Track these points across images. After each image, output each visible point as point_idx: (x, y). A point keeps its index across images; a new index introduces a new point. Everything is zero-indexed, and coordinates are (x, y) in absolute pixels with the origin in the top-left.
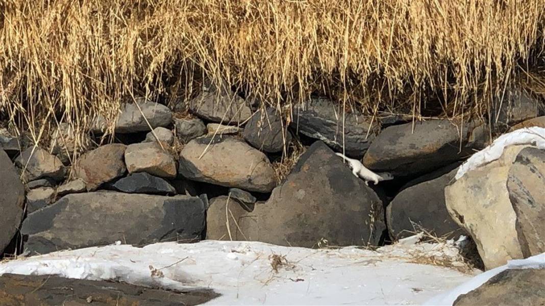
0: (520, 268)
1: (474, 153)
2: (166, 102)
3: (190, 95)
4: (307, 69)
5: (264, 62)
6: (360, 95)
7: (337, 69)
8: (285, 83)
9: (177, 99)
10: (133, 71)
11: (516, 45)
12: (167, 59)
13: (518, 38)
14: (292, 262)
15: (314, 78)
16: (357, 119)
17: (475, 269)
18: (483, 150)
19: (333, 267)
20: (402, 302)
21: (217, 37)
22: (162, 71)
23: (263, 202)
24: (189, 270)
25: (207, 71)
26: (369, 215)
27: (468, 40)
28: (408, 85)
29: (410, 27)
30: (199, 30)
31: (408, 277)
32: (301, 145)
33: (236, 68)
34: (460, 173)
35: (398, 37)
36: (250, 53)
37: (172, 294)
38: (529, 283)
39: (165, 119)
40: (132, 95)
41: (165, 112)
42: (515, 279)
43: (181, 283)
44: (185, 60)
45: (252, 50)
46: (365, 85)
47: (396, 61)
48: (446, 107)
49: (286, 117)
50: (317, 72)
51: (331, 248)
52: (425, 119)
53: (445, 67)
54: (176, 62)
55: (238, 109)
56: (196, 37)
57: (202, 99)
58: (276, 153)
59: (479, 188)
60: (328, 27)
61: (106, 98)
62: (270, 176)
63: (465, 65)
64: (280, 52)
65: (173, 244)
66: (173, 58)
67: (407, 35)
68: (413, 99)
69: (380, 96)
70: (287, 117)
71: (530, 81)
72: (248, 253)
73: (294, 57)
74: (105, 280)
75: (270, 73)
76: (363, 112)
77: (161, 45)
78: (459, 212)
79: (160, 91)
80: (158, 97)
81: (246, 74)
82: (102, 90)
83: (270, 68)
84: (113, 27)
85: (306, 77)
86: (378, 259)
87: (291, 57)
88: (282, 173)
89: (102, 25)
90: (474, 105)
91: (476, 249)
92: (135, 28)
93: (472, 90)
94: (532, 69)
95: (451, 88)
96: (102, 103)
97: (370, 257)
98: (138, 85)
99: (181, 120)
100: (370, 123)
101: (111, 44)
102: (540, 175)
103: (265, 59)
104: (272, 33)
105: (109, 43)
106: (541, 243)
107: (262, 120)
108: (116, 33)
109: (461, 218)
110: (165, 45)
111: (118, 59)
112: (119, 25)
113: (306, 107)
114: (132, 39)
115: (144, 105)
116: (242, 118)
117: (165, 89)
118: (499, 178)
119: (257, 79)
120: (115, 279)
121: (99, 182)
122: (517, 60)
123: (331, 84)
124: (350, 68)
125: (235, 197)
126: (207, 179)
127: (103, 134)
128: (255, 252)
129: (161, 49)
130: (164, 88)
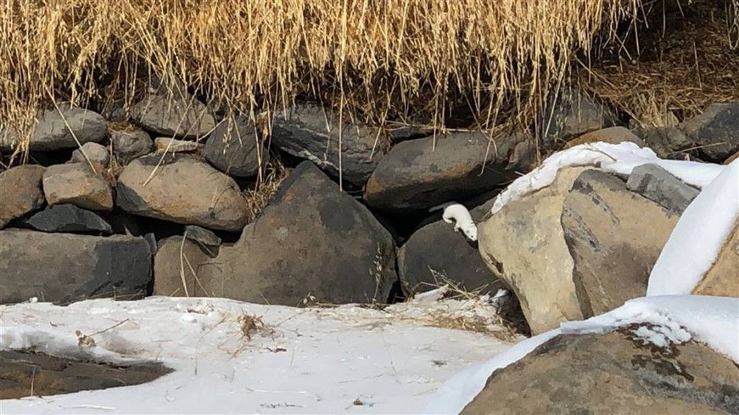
0: (577, 333)
1: (517, 178)
2: (98, 108)
3: (131, 99)
4: (290, 64)
5: (232, 53)
6: (362, 99)
7: (331, 62)
8: (261, 83)
9: (115, 104)
10: (54, 66)
11: (574, 30)
12: (101, 49)
13: (576, 21)
14: (270, 326)
15: (300, 75)
16: (358, 131)
17: (518, 334)
18: (530, 173)
19: (326, 332)
20: (419, 380)
21: (168, 19)
22: (94, 66)
23: (232, 244)
24: (129, 336)
25: (154, 66)
26: (375, 262)
27: (509, 24)
28: (427, 86)
29: (430, 7)
30: (144, 11)
31: (427, 346)
32: (282, 167)
33: (194, 63)
34: (497, 205)
35: (414, 20)
36: (213, 42)
37: (107, 368)
38: (589, 353)
39: (98, 131)
40: (53, 98)
41: (98, 121)
42: (570, 348)
43: (118, 354)
44: (124, 51)
45: (217, 36)
46: (369, 86)
47: (412, 53)
48: (479, 115)
49: (261, 129)
50: (304, 67)
51: (323, 307)
52: (450, 131)
53: (477, 60)
54: (112, 54)
55: (197, 118)
56: (140, 21)
57: (148, 104)
58: (247, 177)
59: (524, 224)
60: (319, 7)
61: (17, 103)
62: (240, 208)
63: (505, 58)
64: (254, 40)
65: (108, 301)
66: (109, 48)
67: (425, 18)
68: (434, 104)
69: (389, 100)
70: (263, 128)
71: (593, 80)
72: (210, 314)
73: (272, 47)
74: (15, 351)
75: (240, 68)
76: (367, 122)
77: (91, 31)
78: (496, 258)
79: (90, 93)
80: (88, 101)
81: (208, 71)
82: (12, 92)
83: (241, 63)
84: (28, 6)
85: (289, 74)
86: (387, 321)
87: (269, 48)
88: (257, 205)
89: (12, 3)
90: (516, 113)
91: (519, 308)
92: (58, 7)
93: (514, 92)
94: (596, 63)
95: (485, 90)
96: (12, 110)
97: (376, 318)
98: (61, 85)
99: (119, 132)
100: (375, 138)
101: (25, 30)
102: (606, 208)
103: (233, 50)
104: (243, 14)
105: (22, 28)
106: (607, 300)
107: (229, 133)
108: (31, 14)
109: (499, 266)
110: (98, 31)
111: (34, 49)
112: (36, 4)
113: (289, 115)
114: (54, 22)
115: (69, 113)
116: (202, 131)
117: (97, 90)
118: (551, 211)
119: (222, 77)
120: (29, 348)
121: (8, 217)
122: (575, 52)
123: (323, 84)
124: (349, 63)
125: (193, 238)
126: (154, 212)
127: (12, 152)
128: (219, 311)
129: (92, 37)
130: (95, 89)
